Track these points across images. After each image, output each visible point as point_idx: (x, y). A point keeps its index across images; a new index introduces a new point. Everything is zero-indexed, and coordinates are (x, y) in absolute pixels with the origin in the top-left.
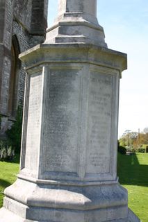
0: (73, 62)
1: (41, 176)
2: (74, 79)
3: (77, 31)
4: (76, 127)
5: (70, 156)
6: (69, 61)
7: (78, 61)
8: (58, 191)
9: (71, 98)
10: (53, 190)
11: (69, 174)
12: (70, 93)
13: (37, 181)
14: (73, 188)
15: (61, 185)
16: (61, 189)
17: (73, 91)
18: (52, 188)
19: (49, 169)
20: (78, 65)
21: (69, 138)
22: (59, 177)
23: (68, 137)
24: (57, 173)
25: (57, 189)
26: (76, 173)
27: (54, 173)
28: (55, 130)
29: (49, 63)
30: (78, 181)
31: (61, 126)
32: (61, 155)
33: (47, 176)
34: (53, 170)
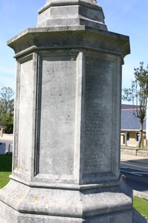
0: (109, 53)
1: (82, 181)
2: (108, 72)
3: (96, 16)
4: (110, 124)
5: (105, 155)
6: (107, 51)
7: (115, 52)
8: (102, 194)
9: (106, 92)
10: (97, 194)
11: (105, 174)
12: (104, 87)
13: (81, 188)
14: (114, 189)
15: (102, 187)
16: (103, 192)
17: (107, 85)
18: (96, 193)
19: (87, 172)
20: (113, 56)
21: (104, 136)
22: (99, 179)
23: (103, 134)
24: (95, 174)
25: (100, 192)
26: (111, 172)
27: (93, 176)
28: (91, 128)
29: (87, 49)
30: (114, 180)
31: (97, 122)
32: (98, 154)
33: (88, 180)
34: (90, 172)
